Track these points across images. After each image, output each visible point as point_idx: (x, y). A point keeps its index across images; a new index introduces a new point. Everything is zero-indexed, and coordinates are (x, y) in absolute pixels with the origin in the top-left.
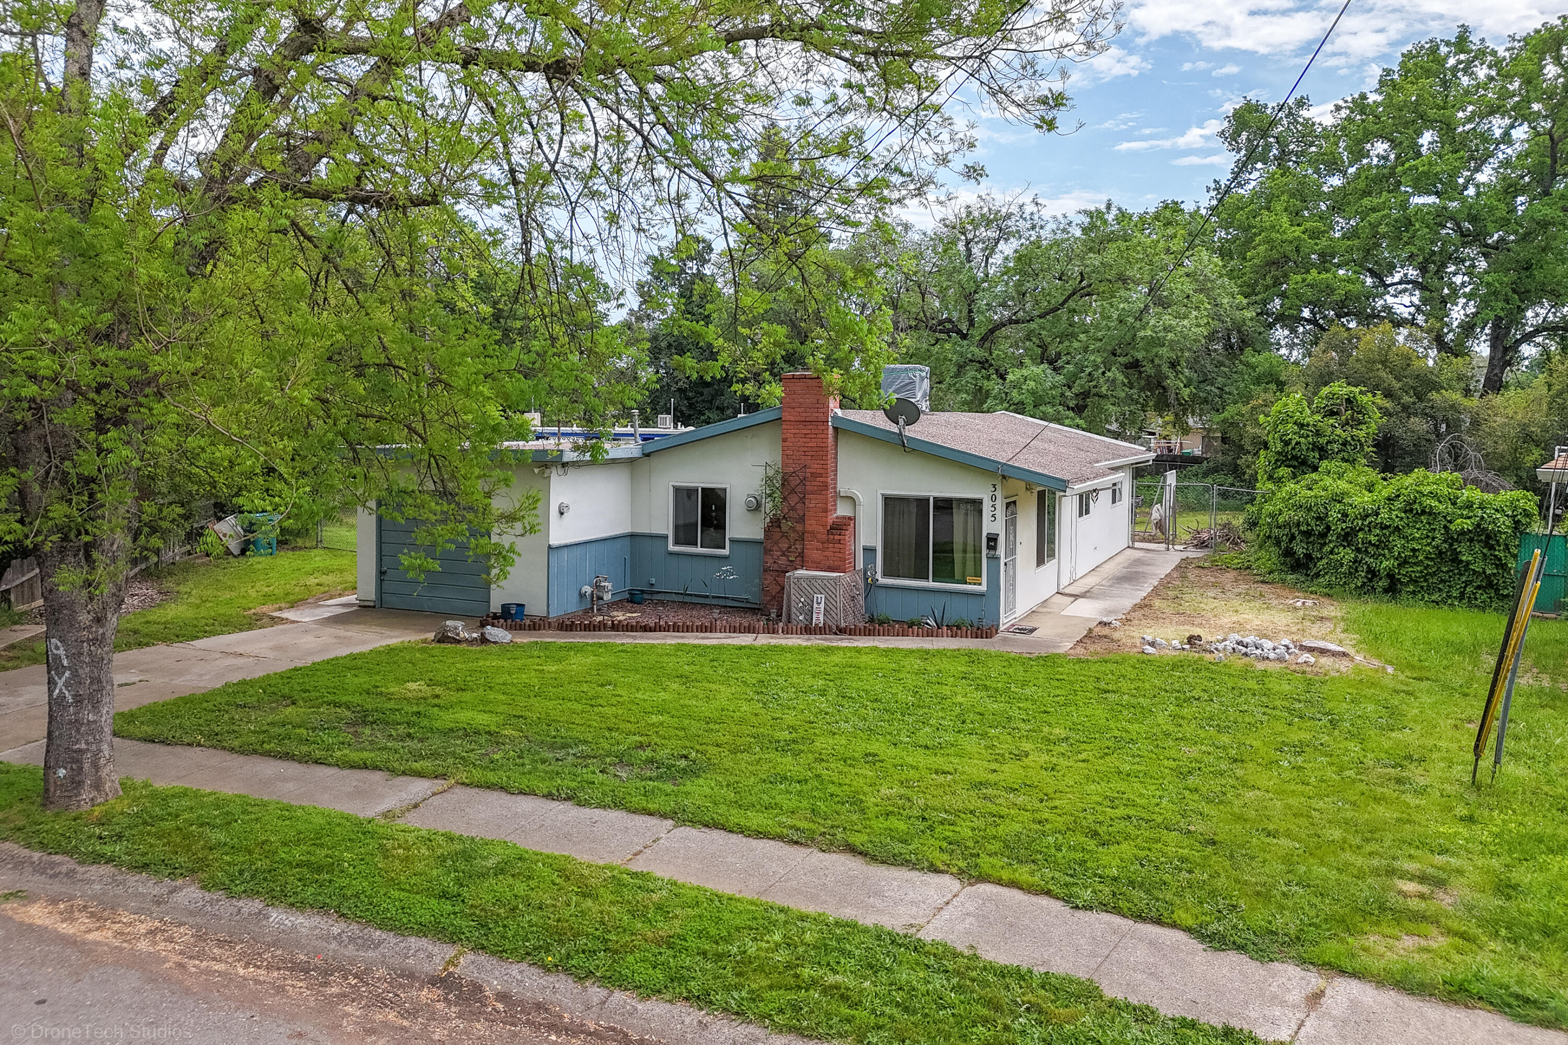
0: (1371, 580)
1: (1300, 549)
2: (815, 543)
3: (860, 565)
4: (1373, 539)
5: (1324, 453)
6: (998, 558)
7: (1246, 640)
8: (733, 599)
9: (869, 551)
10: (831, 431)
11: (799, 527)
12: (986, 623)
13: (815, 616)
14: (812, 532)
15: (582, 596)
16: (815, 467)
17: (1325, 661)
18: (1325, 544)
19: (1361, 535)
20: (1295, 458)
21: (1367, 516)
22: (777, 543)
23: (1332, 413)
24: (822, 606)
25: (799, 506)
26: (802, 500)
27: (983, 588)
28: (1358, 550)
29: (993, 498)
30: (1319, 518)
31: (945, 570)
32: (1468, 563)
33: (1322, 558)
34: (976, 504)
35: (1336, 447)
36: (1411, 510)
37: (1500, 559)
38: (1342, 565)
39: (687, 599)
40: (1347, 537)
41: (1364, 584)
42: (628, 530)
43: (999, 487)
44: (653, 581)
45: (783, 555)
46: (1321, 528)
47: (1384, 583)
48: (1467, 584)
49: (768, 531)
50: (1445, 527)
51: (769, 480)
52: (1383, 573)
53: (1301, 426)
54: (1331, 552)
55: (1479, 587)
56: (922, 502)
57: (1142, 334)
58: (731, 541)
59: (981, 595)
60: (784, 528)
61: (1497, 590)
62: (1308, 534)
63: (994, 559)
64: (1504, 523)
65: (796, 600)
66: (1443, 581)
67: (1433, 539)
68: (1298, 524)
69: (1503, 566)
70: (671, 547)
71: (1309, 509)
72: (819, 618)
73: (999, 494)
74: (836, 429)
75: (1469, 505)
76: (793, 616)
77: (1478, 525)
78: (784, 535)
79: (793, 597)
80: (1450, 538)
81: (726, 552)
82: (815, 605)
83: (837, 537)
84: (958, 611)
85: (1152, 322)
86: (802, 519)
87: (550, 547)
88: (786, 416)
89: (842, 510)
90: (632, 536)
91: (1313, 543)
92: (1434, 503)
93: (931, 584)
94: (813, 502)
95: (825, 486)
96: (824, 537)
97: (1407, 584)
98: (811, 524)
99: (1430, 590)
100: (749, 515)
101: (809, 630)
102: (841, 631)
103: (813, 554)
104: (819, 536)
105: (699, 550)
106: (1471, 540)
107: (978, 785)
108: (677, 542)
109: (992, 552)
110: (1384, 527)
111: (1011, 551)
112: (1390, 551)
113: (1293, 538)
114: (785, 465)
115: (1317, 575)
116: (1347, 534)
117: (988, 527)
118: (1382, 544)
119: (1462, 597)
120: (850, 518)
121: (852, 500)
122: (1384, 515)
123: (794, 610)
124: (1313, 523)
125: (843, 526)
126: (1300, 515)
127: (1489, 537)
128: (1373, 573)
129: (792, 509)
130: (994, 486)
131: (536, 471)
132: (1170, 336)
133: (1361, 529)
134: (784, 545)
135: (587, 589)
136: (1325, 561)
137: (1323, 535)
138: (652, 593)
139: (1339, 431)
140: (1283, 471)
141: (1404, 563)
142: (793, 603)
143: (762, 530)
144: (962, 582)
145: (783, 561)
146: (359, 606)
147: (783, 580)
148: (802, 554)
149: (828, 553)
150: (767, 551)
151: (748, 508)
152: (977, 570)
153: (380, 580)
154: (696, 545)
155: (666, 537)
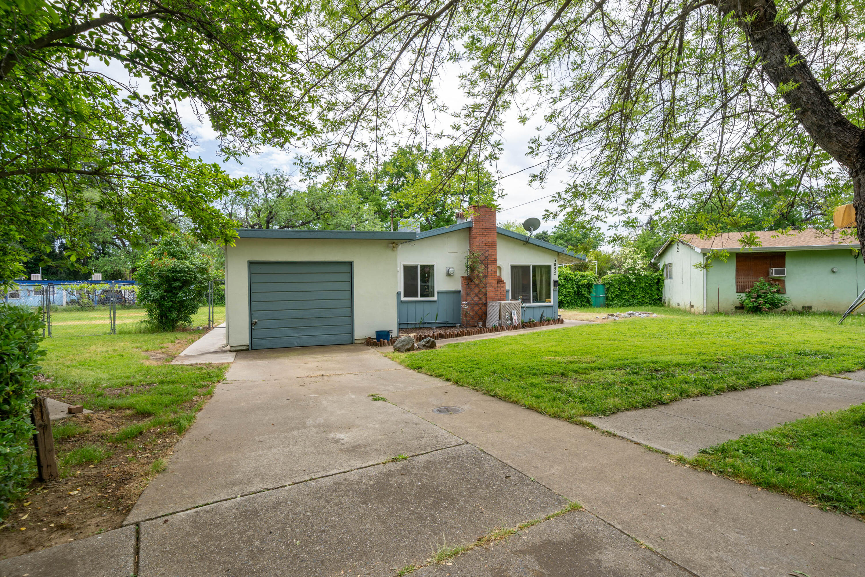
2: (491, 289)
8: (439, 323)
9: (507, 292)
11: (484, 281)
13: (514, 321)
14: (490, 283)
16: (491, 251)
22: (473, 290)
24: (516, 316)
25: (484, 271)
26: (486, 267)
29: (555, 265)
32: (583, 295)
34: (549, 267)
37: (591, 292)
45: (476, 295)
48: (582, 302)
49: (464, 284)
55: (585, 302)
56: (527, 268)
58: (438, 292)
59: (552, 306)
60: (476, 282)
61: (589, 303)
65: (504, 315)
66: (576, 301)
67: (574, 288)
69: (592, 295)
70: (403, 298)
73: (557, 262)
76: (502, 323)
78: (477, 286)
79: (503, 313)
81: (435, 298)
82: (513, 316)
83: (500, 285)
84: (545, 314)
86: (486, 277)
93: (532, 304)
94: (491, 268)
95: (493, 261)
96: (496, 285)
98: (489, 279)
100: (448, 278)
103: (491, 294)
104: (493, 285)
105: (419, 299)
108: (406, 295)
109: (555, 288)
117: (553, 277)
120: (501, 277)
121: (501, 268)
123: (502, 320)
125: (500, 280)
129: (481, 272)
130: (556, 259)
142: (502, 317)
143: (456, 285)
144: (545, 302)
145: (476, 299)
146: (230, 351)
147: (477, 308)
148: (486, 294)
149: (498, 293)
150: (467, 295)
151: (448, 274)
152: (548, 296)
153: (251, 330)
154: (417, 296)
155: (400, 293)
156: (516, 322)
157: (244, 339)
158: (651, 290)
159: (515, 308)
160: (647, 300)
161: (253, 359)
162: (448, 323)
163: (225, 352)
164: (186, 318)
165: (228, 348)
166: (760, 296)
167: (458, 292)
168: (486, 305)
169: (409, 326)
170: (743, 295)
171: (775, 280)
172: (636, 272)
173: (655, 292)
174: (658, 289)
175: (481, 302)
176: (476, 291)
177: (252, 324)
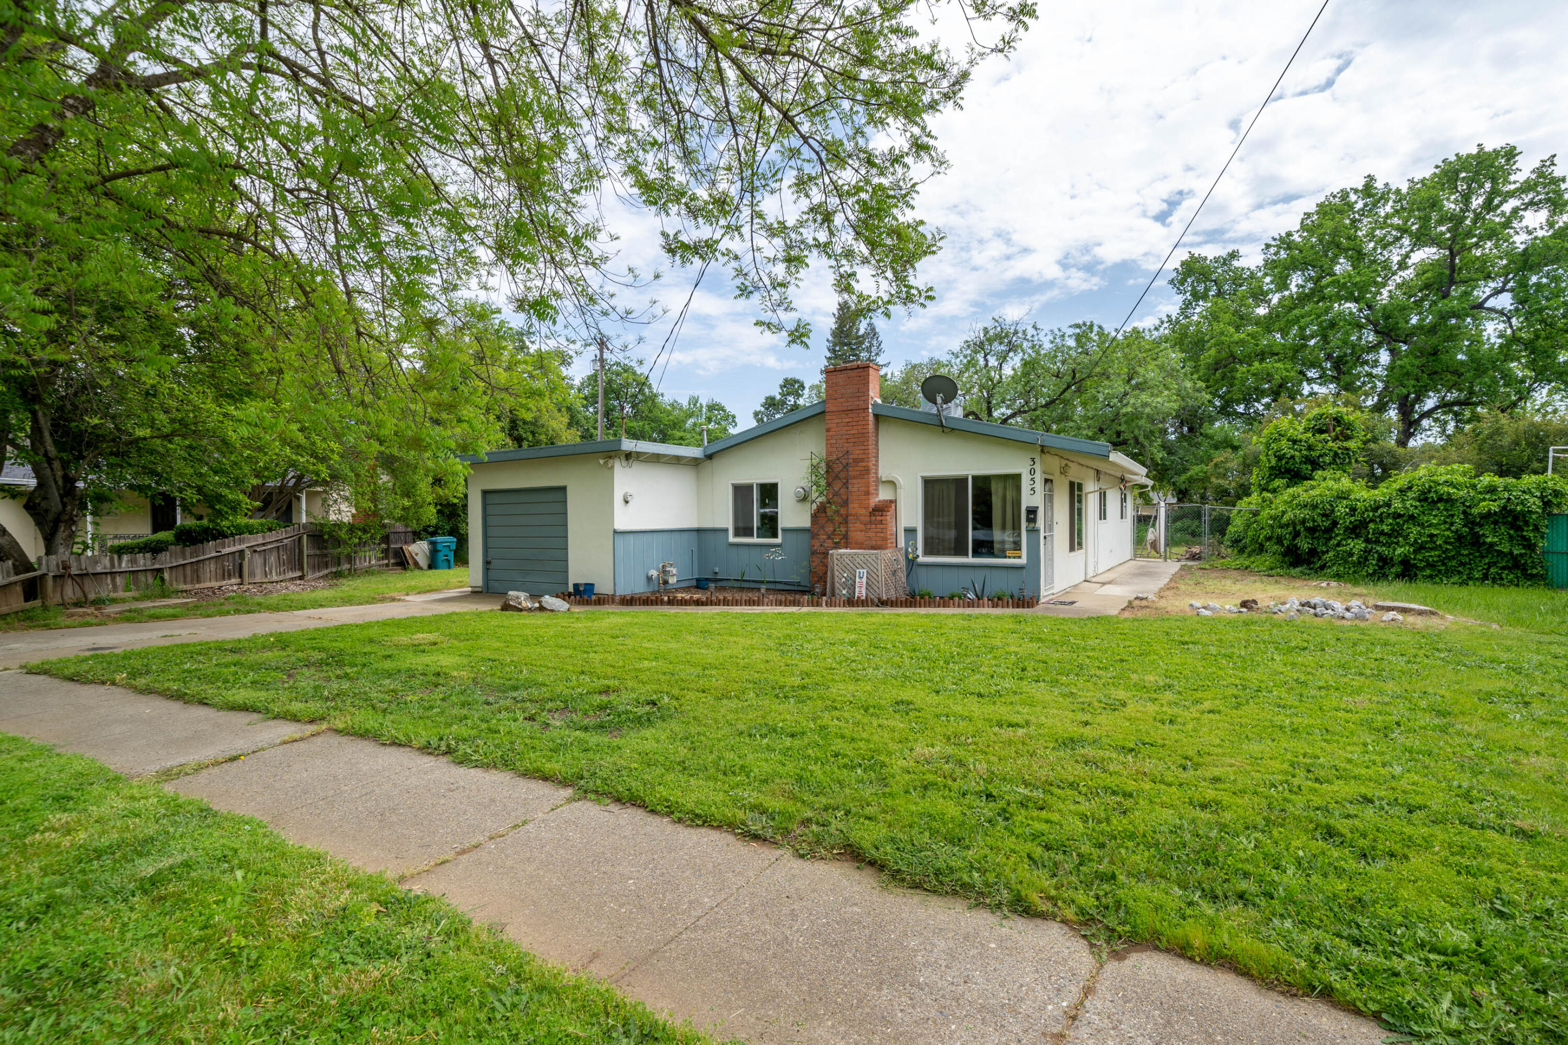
0: (1381, 568)
1: (1304, 544)
2: (858, 525)
3: (902, 543)
4: (1386, 528)
5: (1315, 464)
6: (1038, 531)
7: (1313, 601)
8: (786, 583)
9: (910, 531)
10: (871, 418)
11: (843, 511)
12: (1028, 593)
13: (857, 590)
14: (856, 515)
15: (649, 579)
16: (857, 452)
17: (1411, 619)
18: (1331, 538)
19: (1372, 526)
20: (1288, 471)
21: (1378, 508)
22: (823, 527)
23: (1321, 432)
24: (864, 580)
25: (843, 491)
26: (846, 485)
27: (1023, 561)
28: (1367, 541)
29: (1032, 472)
30: (1323, 515)
31: (984, 547)
32: (1492, 545)
33: (1327, 552)
34: (1017, 478)
35: (1327, 459)
36: (1426, 499)
37: (1529, 539)
38: (1351, 554)
39: (746, 585)
40: (1355, 530)
41: (1375, 571)
42: (695, 525)
43: (1037, 461)
44: (717, 570)
45: (829, 538)
46: (1327, 524)
47: (1397, 569)
48: (1490, 565)
49: (815, 517)
50: (1464, 512)
51: (814, 468)
52: (1397, 559)
53: (1295, 442)
54: (1338, 545)
55: (1503, 568)
56: (960, 482)
57: (1124, 410)
58: (784, 530)
59: (1021, 568)
60: (829, 513)
61: (1524, 570)
62: (1312, 531)
63: (1033, 531)
64: (1534, 503)
65: (840, 576)
66: (1462, 564)
67: (1452, 524)
68: (1303, 522)
69: (1530, 546)
70: (732, 539)
71: (1315, 507)
72: (861, 591)
73: (1038, 467)
74: (877, 417)
75: (1492, 490)
76: (837, 591)
77: (1505, 508)
78: (831, 520)
79: (837, 573)
80: (1470, 522)
81: (779, 540)
82: (858, 580)
83: (879, 518)
84: (998, 584)
85: (1132, 401)
86: (846, 503)
87: (615, 532)
88: (830, 407)
89: (884, 495)
90: (699, 531)
91: (1318, 538)
92: (1452, 491)
93: (970, 560)
94: (856, 486)
95: (867, 471)
96: (867, 519)
97: (1423, 569)
98: (854, 508)
99: (1449, 573)
100: (799, 504)
101: (851, 602)
102: (883, 603)
103: (857, 535)
104: (863, 518)
105: (755, 540)
106: (1496, 523)
107: (1070, 743)
109: (1032, 525)
110: (1397, 516)
111: (1050, 527)
112: (1406, 537)
113: (1296, 534)
114: (829, 454)
115: (1322, 567)
116: (1355, 527)
117: (1027, 501)
118: (1396, 533)
119: (1485, 577)
120: (891, 501)
121: (892, 483)
122: (1397, 505)
123: (837, 585)
124: (1319, 519)
125: (883, 509)
126: (1306, 513)
127: (1516, 518)
128: (1384, 561)
129: (836, 494)
130: (1033, 460)
131: (602, 462)
132: (1147, 410)
133: (1371, 521)
134: (830, 529)
135: (654, 573)
136: (1331, 554)
137: (1329, 530)
138: (716, 581)
139: (1330, 444)
140: (1278, 482)
141: (1420, 548)
142: (836, 579)
144: (1004, 556)
145: (829, 543)
148: (846, 536)
149: (870, 534)
150: (814, 536)
151: (798, 499)
152: (1017, 544)
153: (485, 570)
154: (752, 535)
155: (726, 530)
157: (478, 579)
159: (867, 564)
162: (799, 584)
177: (487, 563)
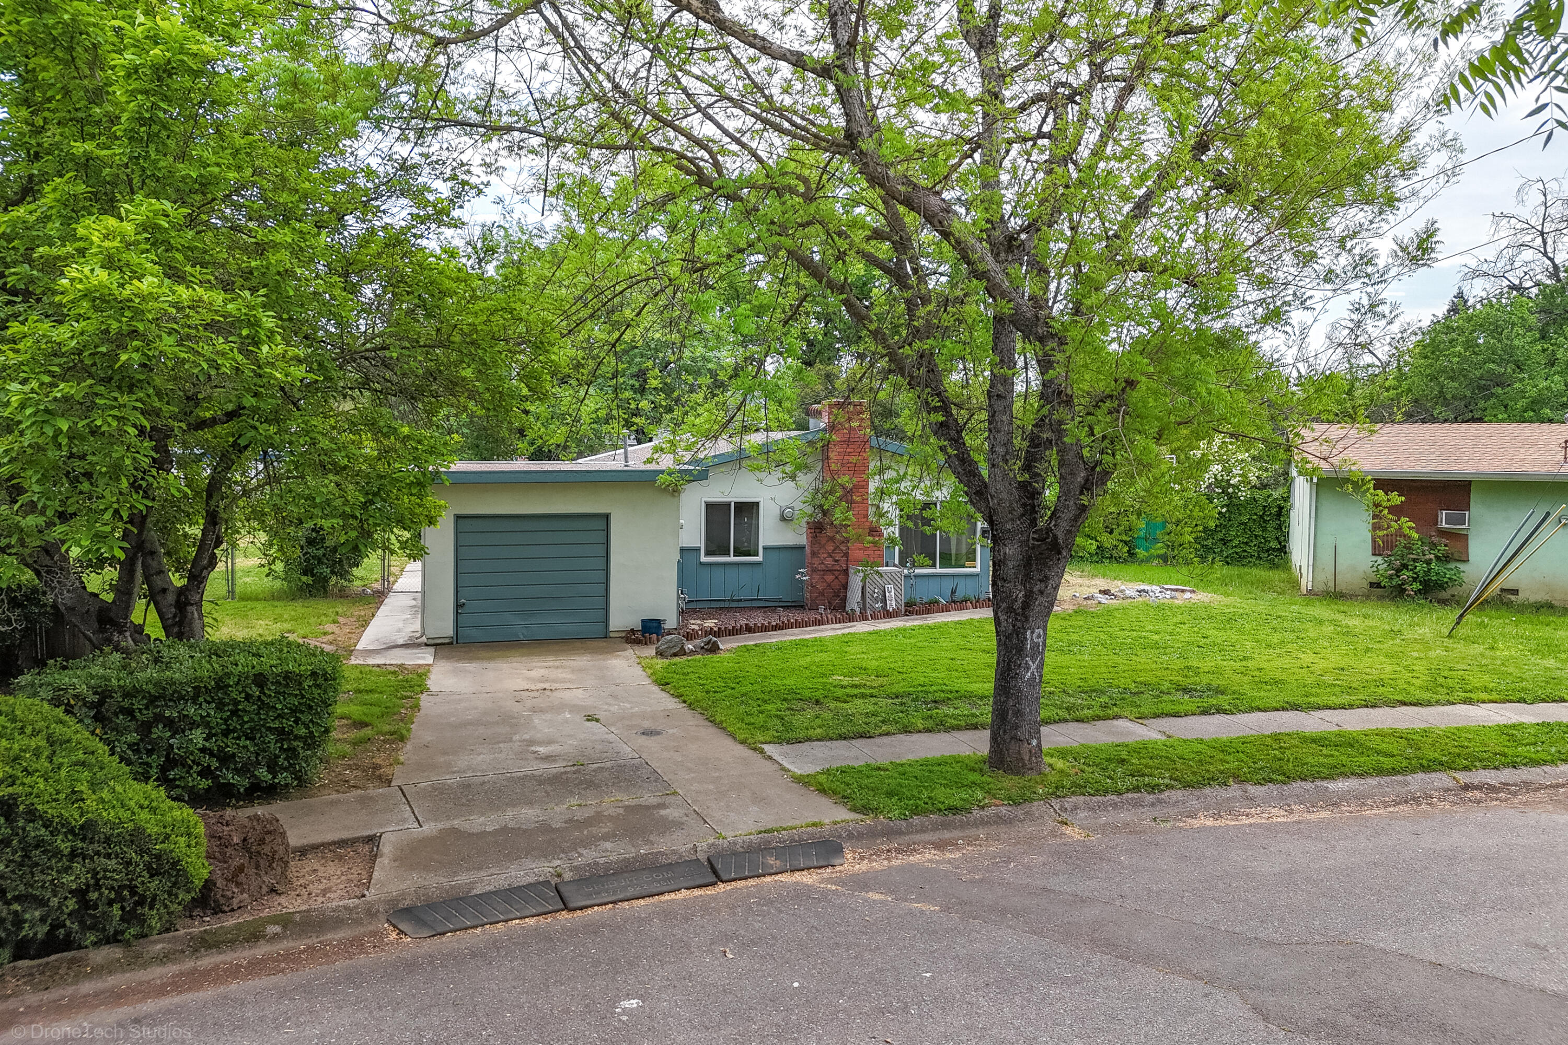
8: (766, 600)
10: (868, 449)
13: (888, 603)
14: (855, 535)
16: (857, 480)
22: (822, 546)
24: (893, 594)
27: (977, 570)
39: (735, 604)
45: (830, 556)
49: (811, 537)
58: (765, 548)
59: (977, 575)
60: (830, 533)
63: (986, 547)
65: (871, 592)
70: (704, 559)
76: (868, 605)
78: (832, 539)
79: (868, 590)
81: (759, 558)
82: (887, 595)
88: (833, 437)
93: (938, 570)
94: (857, 509)
95: (866, 496)
100: (785, 524)
103: (856, 553)
105: (732, 559)
131: (668, 488)
142: (867, 595)
143: (797, 536)
144: (964, 566)
145: (829, 561)
146: (426, 645)
147: (829, 578)
148: (846, 555)
149: (869, 552)
150: (814, 554)
151: (783, 518)
152: (971, 556)
153: (457, 614)
154: (729, 555)
155: (698, 550)
156: (892, 605)
157: (445, 628)
158: (1264, 530)
159: (893, 580)
160: (1253, 550)
161: (459, 660)
162: (780, 600)
163: (419, 645)
164: (343, 574)
165: (424, 639)
166: (1405, 566)
167: (802, 548)
168: (846, 572)
169: (714, 605)
170: (1380, 560)
171: (1443, 533)
172: (1230, 490)
173: (1271, 534)
174: (1279, 528)
175: (838, 568)
176: (830, 548)
177: (458, 606)
